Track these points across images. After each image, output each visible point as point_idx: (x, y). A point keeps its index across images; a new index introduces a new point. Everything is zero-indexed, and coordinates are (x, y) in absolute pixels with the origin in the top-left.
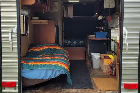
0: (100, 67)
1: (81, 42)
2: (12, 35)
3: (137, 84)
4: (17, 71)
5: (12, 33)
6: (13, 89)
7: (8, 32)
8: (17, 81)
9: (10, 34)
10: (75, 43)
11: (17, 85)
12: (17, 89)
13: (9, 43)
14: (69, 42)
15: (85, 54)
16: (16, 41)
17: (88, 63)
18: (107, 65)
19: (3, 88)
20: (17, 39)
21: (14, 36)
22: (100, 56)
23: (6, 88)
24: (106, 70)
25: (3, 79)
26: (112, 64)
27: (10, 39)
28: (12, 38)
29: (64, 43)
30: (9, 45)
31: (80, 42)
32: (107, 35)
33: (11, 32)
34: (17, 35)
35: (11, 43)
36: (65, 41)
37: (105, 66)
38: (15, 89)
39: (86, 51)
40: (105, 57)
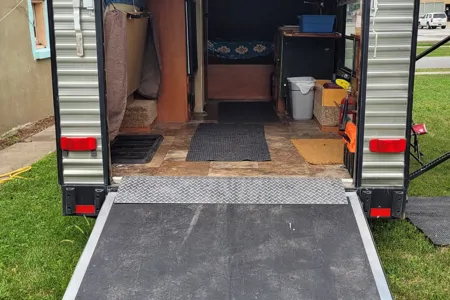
0: (313, 117)
1: (259, 48)
2: (80, 14)
3: (402, 141)
4: (98, 110)
5: (81, 9)
6: (90, 155)
7: (71, 8)
8: (97, 134)
9: (77, 12)
10: (241, 50)
11: (100, 147)
12: (100, 155)
13: (74, 36)
14: (225, 49)
15: (271, 81)
16: (92, 30)
17: (280, 106)
18: (331, 107)
19: (64, 153)
20: (93, 26)
21: (85, 16)
22: (312, 85)
23: (71, 154)
24: (327, 120)
25: (62, 130)
26: (345, 102)
27: (77, 26)
28: (81, 22)
29: (210, 52)
30: (75, 41)
31: (255, 49)
32: (334, 25)
33: (78, 5)
34: (93, 14)
35: (79, 35)
36: (210, 45)
37: (326, 108)
38: (95, 156)
39: (273, 75)
40: (326, 86)
